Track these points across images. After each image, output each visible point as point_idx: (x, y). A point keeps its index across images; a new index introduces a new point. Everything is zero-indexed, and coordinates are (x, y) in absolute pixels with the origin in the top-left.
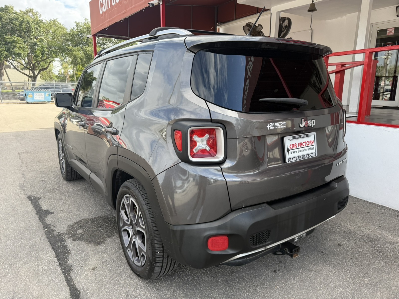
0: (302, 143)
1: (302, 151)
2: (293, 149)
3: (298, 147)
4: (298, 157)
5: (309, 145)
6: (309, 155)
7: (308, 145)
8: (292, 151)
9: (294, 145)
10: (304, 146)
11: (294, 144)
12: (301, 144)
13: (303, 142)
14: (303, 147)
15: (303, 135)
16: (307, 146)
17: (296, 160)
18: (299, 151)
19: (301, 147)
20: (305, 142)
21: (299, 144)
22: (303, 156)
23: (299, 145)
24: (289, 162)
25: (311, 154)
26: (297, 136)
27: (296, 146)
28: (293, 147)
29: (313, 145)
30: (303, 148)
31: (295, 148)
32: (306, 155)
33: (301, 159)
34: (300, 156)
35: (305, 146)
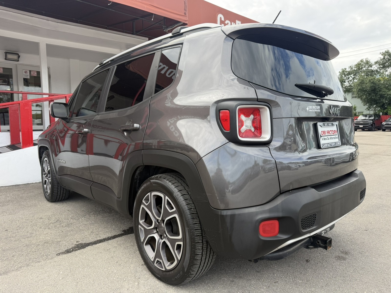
0: (329, 131)
1: (330, 139)
2: (324, 135)
3: (327, 135)
4: (329, 143)
5: (334, 134)
6: (335, 143)
7: (333, 134)
8: (323, 137)
9: (324, 132)
10: (330, 134)
11: (324, 131)
12: (328, 132)
13: (330, 131)
14: (330, 135)
15: (330, 123)
16: (332, 134)
17: (328, 146)
18: (328, 138)
19: (329, 135)
20: (331, 131)
21: (327, 132)
22: (331, 143)
23: (327, 133)
24: (323, 147)
25: (337, 142)
26: (326, 123)
27: (325, 133)
28: (323, 134)
29: (337, 135)
30: (331, 136)
31: (325, 135)
32: (333, 143)
33: (331, 146)
34: (330, 143)
35: (331, 135)
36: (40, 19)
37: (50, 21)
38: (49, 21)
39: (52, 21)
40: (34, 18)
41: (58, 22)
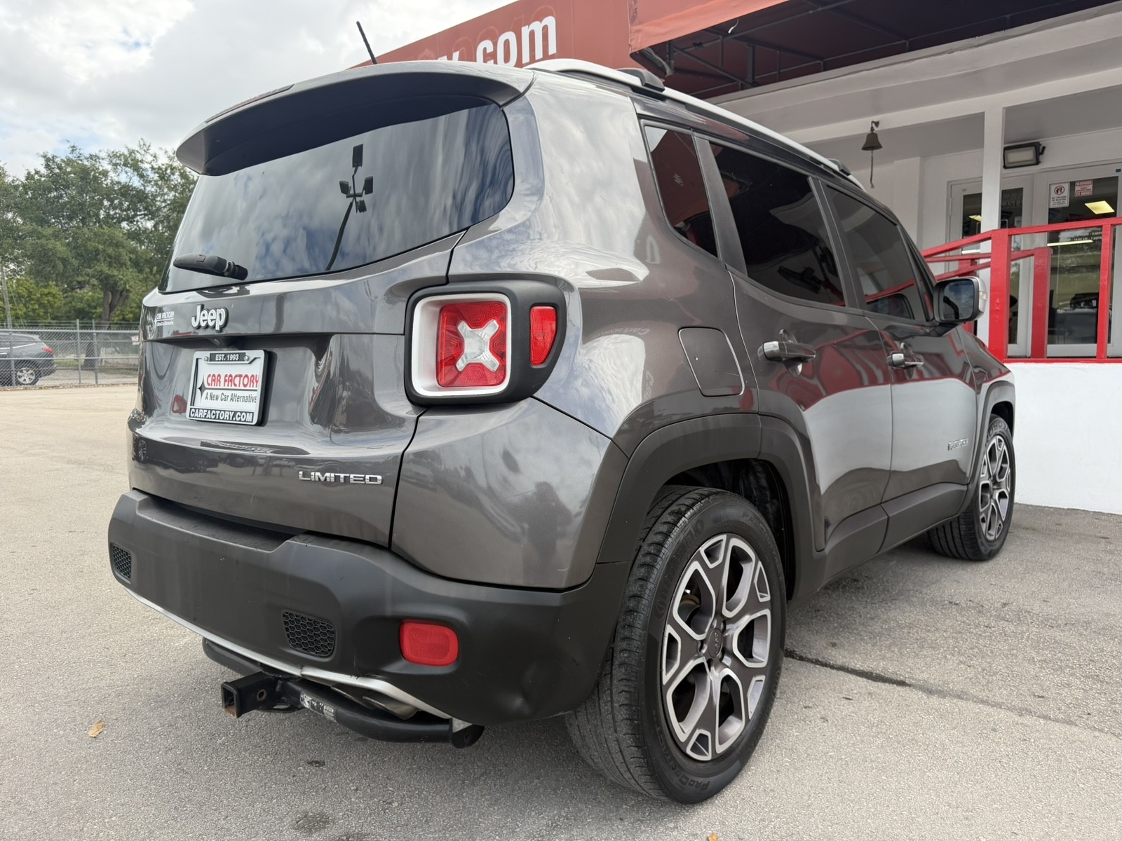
0: (233, 376)
1: (229, 398)
2: (213, 387)
3: (222, 387)
4: (211, 411)
5: (248, 388)
6: (235, 412)
7: (245, 386)
8: (209, 391)
9: (216, 379)
10: (235, 385)
11: (216, 376)
12: (230, 379)
13: (236, 376)
14: (233, 387)
15: (233, 354)
16: (242, 387)
17: (205, 416)
18: (223, 397)
19: (230, 387)
20: (240, 376)
21: (227, 378)
22: (221, 411)
23: (225, 381)
24: (190, 416)
25: (241, 412)
26: (219, 354)
27: (220, 381)
28: (213, 383)
29: (256, 390)
30: (234, 392)
31: (216, 387)
32: (228, 413)
33: (215, 418)
34: (216, 410)
35: (237, 388)
36: (932, 58)
37: (957, 50)
38: (955, 53)
39: (961, 50)
40: (916, 61)
41: (979, 46)
